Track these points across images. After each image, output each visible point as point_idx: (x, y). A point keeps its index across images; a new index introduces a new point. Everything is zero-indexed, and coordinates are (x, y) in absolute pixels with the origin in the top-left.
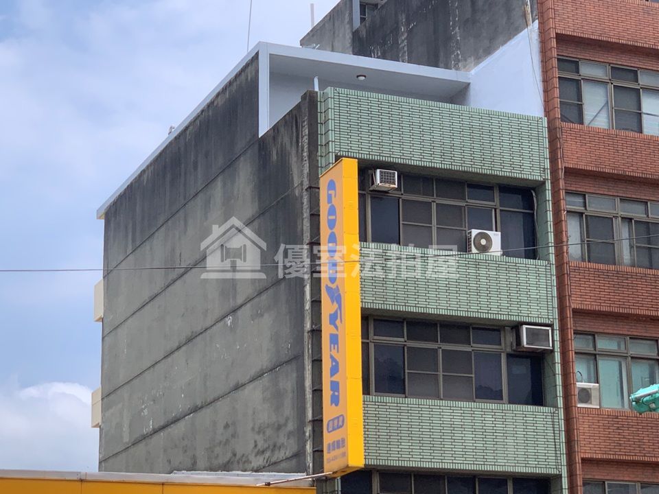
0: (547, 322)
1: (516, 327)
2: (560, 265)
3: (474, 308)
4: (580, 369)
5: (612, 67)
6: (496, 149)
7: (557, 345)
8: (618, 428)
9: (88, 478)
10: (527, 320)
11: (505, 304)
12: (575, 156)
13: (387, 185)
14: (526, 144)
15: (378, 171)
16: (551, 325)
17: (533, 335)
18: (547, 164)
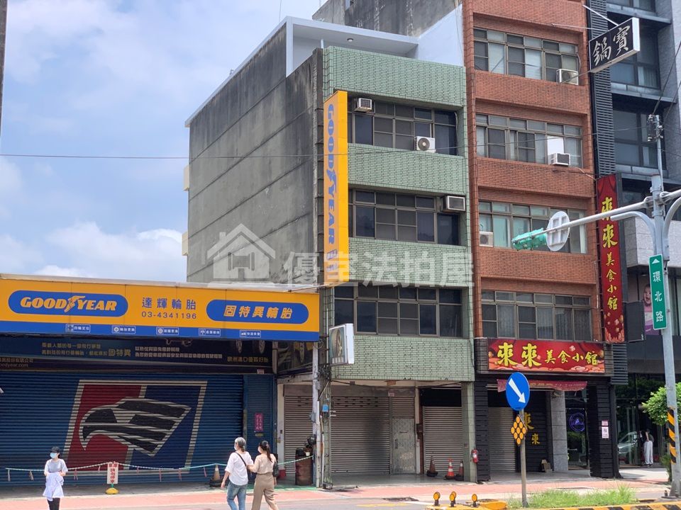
0: (463, 194)
1: (443, 197)
2: (471, 159)
3: (418, 184)
4: (482, 223)
5: (508, 35)
6: (434, 86)
7: (468, 208)
8: (504, 259)
9: (181, 286)
10: (450, 192)
11: (436, 183)
12: (483, 92)
13: (365, 108)
14: (452, 83)
15: (360, 99)
16: (465, 196)
17: (453, 202)
18: (465, 96)
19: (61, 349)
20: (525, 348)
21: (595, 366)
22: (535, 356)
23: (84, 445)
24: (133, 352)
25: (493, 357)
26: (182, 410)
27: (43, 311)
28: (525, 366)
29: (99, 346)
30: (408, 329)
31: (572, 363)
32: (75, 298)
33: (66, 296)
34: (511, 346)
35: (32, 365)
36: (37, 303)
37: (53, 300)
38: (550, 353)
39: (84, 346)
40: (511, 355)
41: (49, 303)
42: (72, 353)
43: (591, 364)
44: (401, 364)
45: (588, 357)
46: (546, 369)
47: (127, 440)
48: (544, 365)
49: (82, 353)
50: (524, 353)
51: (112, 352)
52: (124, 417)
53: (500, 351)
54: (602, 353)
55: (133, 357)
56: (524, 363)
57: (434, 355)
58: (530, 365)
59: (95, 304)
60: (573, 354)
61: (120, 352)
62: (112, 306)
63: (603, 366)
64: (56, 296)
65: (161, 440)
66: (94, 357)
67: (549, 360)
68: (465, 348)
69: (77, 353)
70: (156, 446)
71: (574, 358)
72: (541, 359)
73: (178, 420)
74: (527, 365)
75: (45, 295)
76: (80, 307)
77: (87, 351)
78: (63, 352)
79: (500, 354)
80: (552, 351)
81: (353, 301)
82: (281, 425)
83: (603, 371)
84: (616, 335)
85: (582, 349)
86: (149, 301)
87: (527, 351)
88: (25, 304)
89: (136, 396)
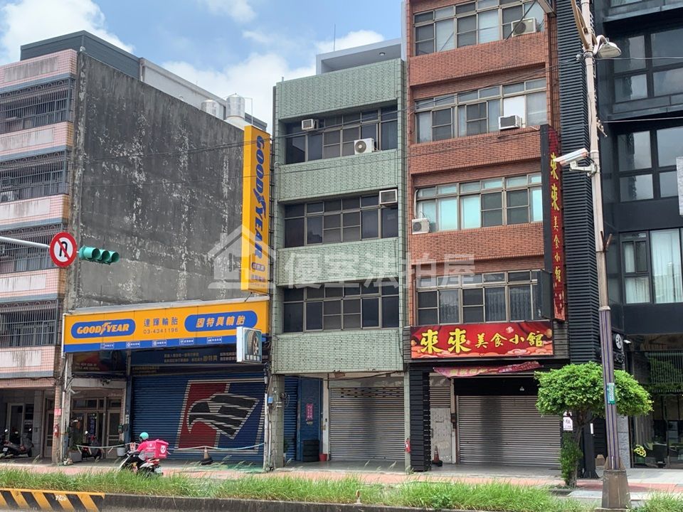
0: (395, 186)
6: (368, 88)
7: (400, 199)
8: (437, 244)
10: (382, 187)
11: (368, 181)
12: (418, 78)
13: (308, 128)
14: (386, 79)
15: (304, 121)
16: (397, 188)
17: (386, 196)
18: (399, 88)
19: (175, 358)
20: (452, 334)
21: (540, 347)
22: (463, 340)
23: (190, 429)
24: (219, 357)
25: (416, 345)
26: (253, 402)
27: (89, 335)
28: (451, 353)
29: (197, 354)
30: (350, 324)
31: (509, 346)
32: (106, 324)
33: (101, 323)
34: (436, 333)
35: (158, 371)
36: (86, 330)
37: (94, 327)
38: (481, 338)
39: (189, 355)
40: (436, 342)
41: (92, 330)
42: (182, 360)
43: (535, 345)
44: (332, 357)
45: (531, 337)
46: (476, 355)
47: (217, 426)
48: (474, 350)
49: (187, 360)
50: (451, 338)
51: (205, 358)
52: (215, 408)
53: (424, 339)
54: (550, 332)
55: (219, 361)
56: (451, 349)
57: (363, 347)
58: (458, 351)
59: (117, 327)
60: (512, 335)
61: (210, 358)
62: (126, 327)
63: (551, 347)
64: (95, 324)
65: (238, 426)
66: (195, 362)
67: (479, 345)
68: (393, 339)
69: (185, 360)
70: (235, 431)
71: (511, 340)
72: (471, 344)
73: (250, 410)
74: (454, 351)
75: (89, 324)
76: (109, 331)
77: (190, 358)
78: (176, 360)
79: (423, 342)
80: (483, 334)
81: (303, 303)
82: (326, 415)
83: (550, 353)
84: (560, 311)
85: (523, 330)
86: (148, 321)
87: (454, 336)
88: (79, 331)
89: (222, 391)
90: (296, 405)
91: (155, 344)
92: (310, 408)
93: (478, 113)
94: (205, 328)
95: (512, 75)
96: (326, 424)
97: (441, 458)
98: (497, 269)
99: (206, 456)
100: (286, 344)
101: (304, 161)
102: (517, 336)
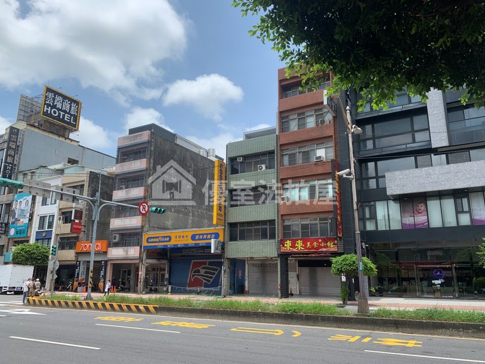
6: (263, 145)
12: (283, 141)
14: (270, 142)
19: (187, 251)
21: (332, 248)
22: (302, 245)
23: (192, 280)
24: (204, 251)
25: (282, 247)
26: (218, 269)
27: (153, 242)
28: (297, 250)
29: (196, 250)
30: (256, 238)
31: (320, 247)
32: (160, 238)
33: (158, 237)
34: (291, 241)
35: (181, 256)
36: (152, 240)
38: (308, 244)
39: (192, 250)
40: (290, 245)
42: (190, 252)
43: (330, 247)
44: (249, 251)
45: (329, 244)
47: (203, 279)
48: (306, 249)
49: (192, 252)
51: (199, 251)
52: (202, 271)
54: (336, 242)
55: (204, 253)
56: (296, 248)
57: (261, 247)
58: (299, 249)
59: (164, 239)
60: (321, 243)
61: (201, 251)
62: (168, 239)
63: (336, 247)
64: (156, 238)
65: (212, 279)
66: (194, 253)
67: (308, 247)
68: (274, 244)
70: (210, 281)
71: (321, 245)
72: (305, 246)
73: (216, 273)
75: (153, 238)
76: (161, 240)
79: (285, 245)
80: (309, 242)
81: (237, 229)
82: (246, 275)
83: (336, 250)
84: (340, 233)
85: (325, 241)
86: (176, 237)
87: (298, 243)
88: (149, 241)
89: (206, 265)
90: (235, 270)
91: (179, 246)
92: (240, 272)
93: (306, 155)
94: (199, 239)
95: (320, 140)
96: (247, 278)
97: (293, 292)
98: (315, 216)
99: (199, 291)
100: (230, 246)
101: (238, 173)
102: (323, 243)
